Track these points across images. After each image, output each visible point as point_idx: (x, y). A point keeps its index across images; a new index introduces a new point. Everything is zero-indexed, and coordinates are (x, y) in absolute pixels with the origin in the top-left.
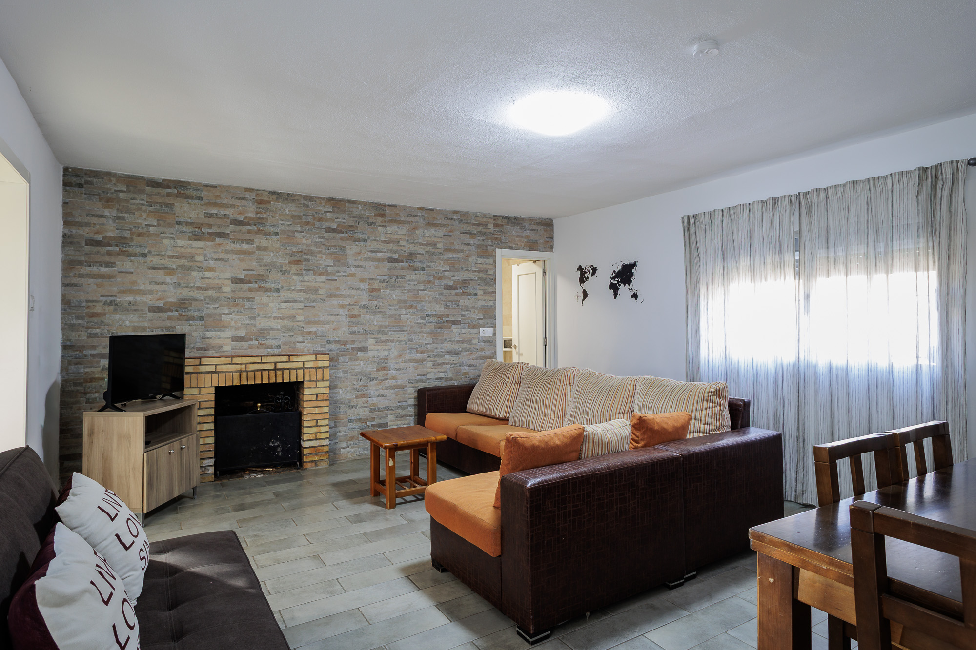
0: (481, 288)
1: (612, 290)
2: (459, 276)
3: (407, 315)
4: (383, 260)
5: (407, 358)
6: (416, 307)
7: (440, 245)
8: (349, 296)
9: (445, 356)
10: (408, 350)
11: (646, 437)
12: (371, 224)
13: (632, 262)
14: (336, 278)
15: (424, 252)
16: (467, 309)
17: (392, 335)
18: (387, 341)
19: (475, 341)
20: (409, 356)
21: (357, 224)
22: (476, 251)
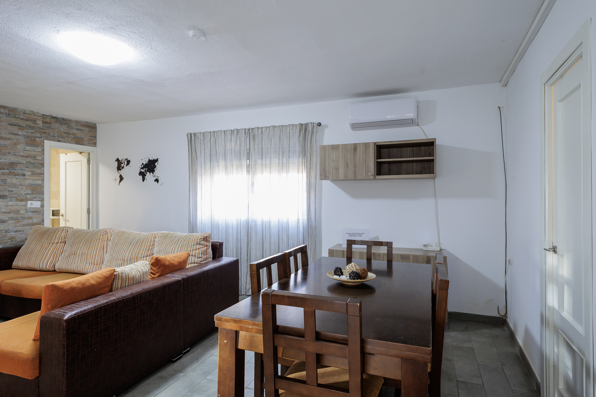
0: (29, 170)
1: (141, 176)
11: (160, 270)
13: (155, 158)
19: (22, 212)
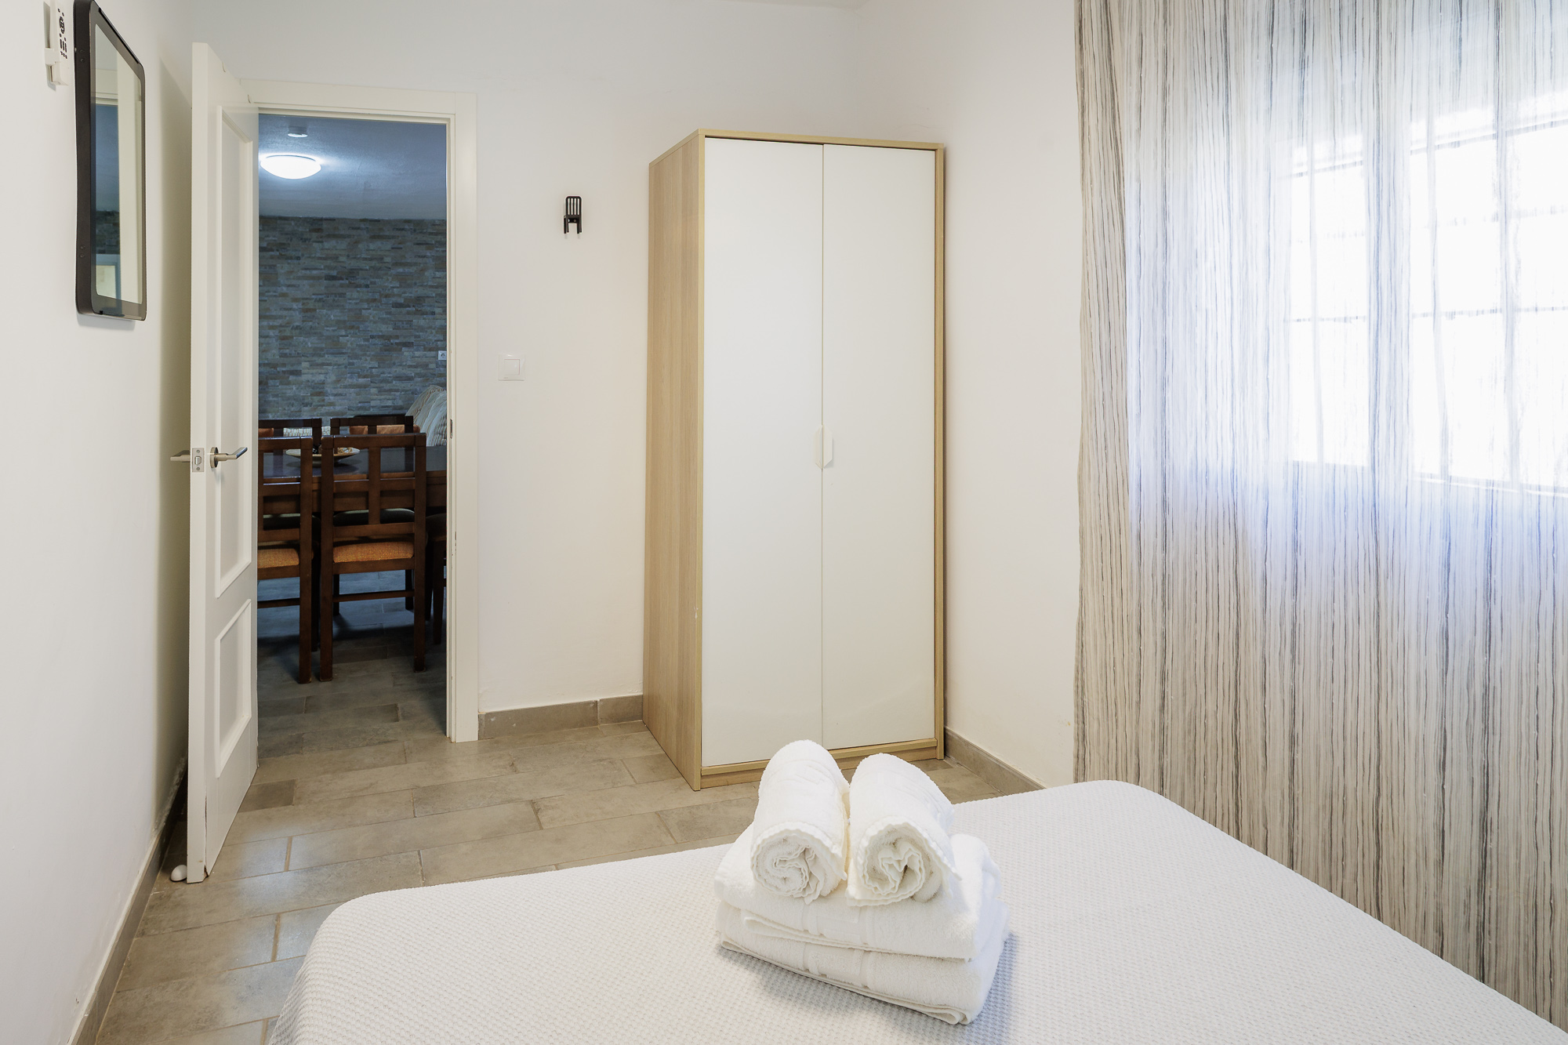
2: (411, 293)
3: (347, 336)
4: (318, 278)
5: (346, 383)
6: (358, 328)
7: (388, 260)
8: (281, 317)
9: (394, 382)
10: (349, 375)
12: (305, 240)
14: (266, 298)
15: (368, 268)
16: (422, 329)
17: (329, 358)
18: (323, 364)
19: (432, 366)
20: (349, 381)
21: (289, 242)
22: (434, 263)
